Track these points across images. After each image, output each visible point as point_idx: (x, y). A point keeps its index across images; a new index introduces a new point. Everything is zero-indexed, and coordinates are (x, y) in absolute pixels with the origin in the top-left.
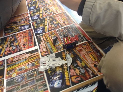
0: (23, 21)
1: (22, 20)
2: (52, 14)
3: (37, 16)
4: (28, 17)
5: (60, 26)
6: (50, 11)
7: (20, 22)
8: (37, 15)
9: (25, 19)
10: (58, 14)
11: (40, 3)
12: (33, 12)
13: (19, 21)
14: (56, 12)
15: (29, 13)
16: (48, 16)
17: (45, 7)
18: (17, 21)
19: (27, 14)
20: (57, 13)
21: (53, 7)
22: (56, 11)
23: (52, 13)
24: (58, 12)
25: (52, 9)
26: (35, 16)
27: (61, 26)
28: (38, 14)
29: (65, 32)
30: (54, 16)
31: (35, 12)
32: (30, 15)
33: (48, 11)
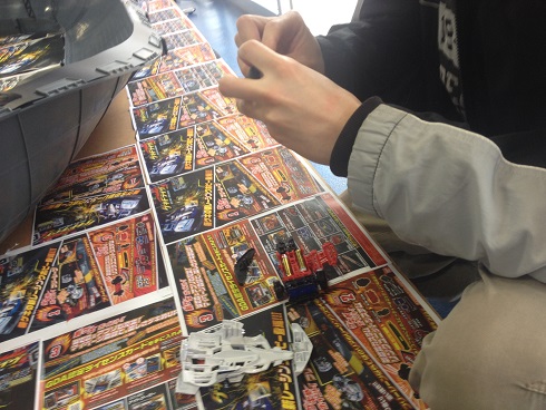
0: (114, 182)
1: (111, 175)
2: (234, 156)
3: (174, 163)
4: (137, 163)
5: (265, 204)
6: (227, 142)
7: (102, 185)
8: (171, 156)
9: (125, 174)
10: (258, 155)
11: (185, 110)
12: (158, 144)
13: (99, 181)
14: (249, 147)
15: (143, 149)
16: (217, 161)
17: (204, 127)
18: (91, 180)
19: (134, 152)
20: (253, 152)
21: (236, 124)
22: (250, 142)
23: (233, 150)
24: (257, 147)
25: (233, 132)
26: (164, 160)
27: (268, 204)
28: (179, 153)
29: (285, 230)
30: (241, 161)
31: (167, 146)
32: (147, 155)
33: (219, 142)
